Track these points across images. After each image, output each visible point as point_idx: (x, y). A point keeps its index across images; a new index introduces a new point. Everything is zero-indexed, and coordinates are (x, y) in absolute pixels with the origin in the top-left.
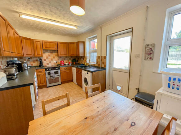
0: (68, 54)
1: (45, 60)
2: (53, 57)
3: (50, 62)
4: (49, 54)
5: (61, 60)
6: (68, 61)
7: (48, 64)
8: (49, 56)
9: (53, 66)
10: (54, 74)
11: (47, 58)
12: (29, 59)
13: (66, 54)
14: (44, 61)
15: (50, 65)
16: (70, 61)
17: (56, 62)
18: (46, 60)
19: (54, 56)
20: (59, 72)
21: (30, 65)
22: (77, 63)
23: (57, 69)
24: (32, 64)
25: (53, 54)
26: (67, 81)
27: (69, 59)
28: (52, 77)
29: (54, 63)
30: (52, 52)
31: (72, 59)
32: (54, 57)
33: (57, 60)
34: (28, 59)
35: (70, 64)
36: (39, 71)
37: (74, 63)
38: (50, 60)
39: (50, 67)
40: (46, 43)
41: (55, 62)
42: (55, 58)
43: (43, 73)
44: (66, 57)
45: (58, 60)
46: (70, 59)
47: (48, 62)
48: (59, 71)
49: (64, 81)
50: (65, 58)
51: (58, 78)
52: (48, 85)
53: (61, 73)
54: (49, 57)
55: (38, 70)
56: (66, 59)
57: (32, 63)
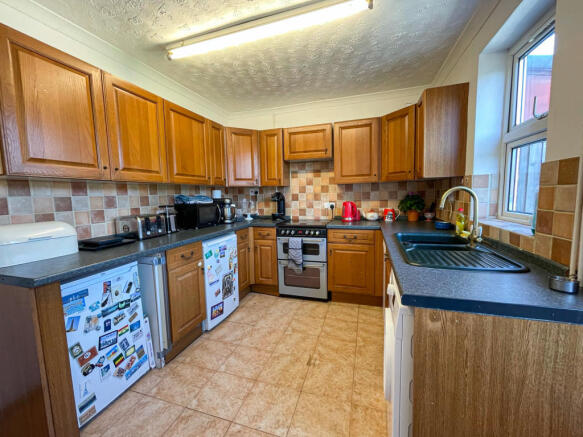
0: (375, 171)
1: (295, 198)
2: (323, 187)
3: (311, 206)
4: (310, 175)
5: (349, 197)
6: (384, 202)
7: (303, 212)
8: (310, 183)
9: (318, 220)
10: (300, 251)
11: (303, 190)
12: (256, 193)
13: (366, 172)
14: (293, 200)
15: (309, 218)
16: (393, 205)
17: (332, 207)
18: (297, 199)
19: (326, 182)
20: (323, 249)
21: (257, 213)
22: (429, 215)
23: (314, 236)
24: (261, 211)
25: (322, 174)
26: (353, 294)
27: (385, 195)
28: (294, 261)
29: (325, 212)
30: (318, 167)
31: (402, 194)
32: (325, 189)
33: (335, 198)
34: (253, 194)
35: (388, 220)
36: (260, 234)
37: (412, 217)
38: (311, 197)
39: (309, 224)
40: (292, 136)
41: (327, 205)
42: (327, 191)
43: (270, 242)
44: (375, 186)
45: (340, 197)
46: (393, 196)
47: (304, 206)
48: (321, 242)
49: (339, 288)
50: (368, 189)
51: (317, 272)
52: (283, 289)
53: (328, 252)
54: (308, 187)
55: (259, 230)
56: (372, 194)
57: (262, 206)
